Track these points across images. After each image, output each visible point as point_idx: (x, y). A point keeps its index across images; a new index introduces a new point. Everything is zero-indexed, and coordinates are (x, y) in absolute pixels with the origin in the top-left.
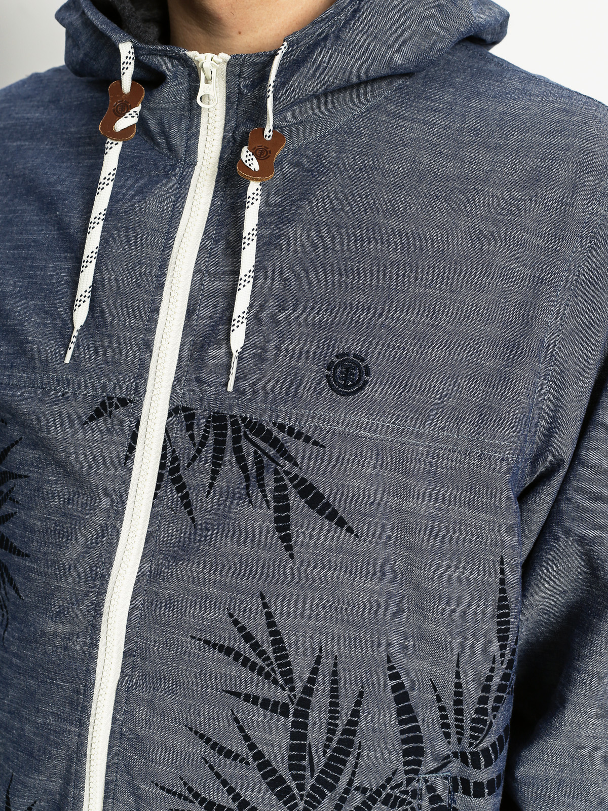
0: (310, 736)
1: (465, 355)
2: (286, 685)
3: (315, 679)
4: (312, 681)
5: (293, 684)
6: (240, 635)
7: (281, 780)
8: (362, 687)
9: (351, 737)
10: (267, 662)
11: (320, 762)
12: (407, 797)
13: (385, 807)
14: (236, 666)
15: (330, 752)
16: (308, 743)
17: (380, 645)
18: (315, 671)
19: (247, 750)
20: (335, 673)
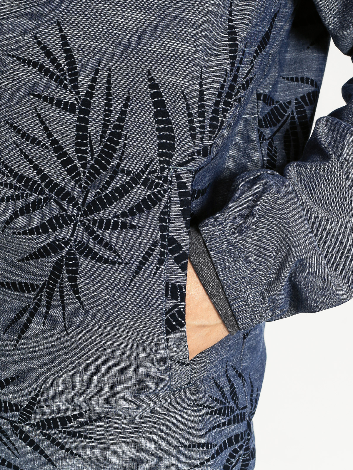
0: (90, 129)
2: (73, 90)
3: (94, 86)
4: (92, 87)
5: (79, 89)
6: (42, 52)
7: (70, 161)
8: (129, 93)
9: (120, 131)
10: (62, 73)
11: (98, 148)
12: (160, 181)
13: (144, 188)
14: (41, 75)
15: (104, 141)
16: (88, 134)
17: (143, 60)
18: (94, 80)
19: (47, 138)
20: (109, 82)
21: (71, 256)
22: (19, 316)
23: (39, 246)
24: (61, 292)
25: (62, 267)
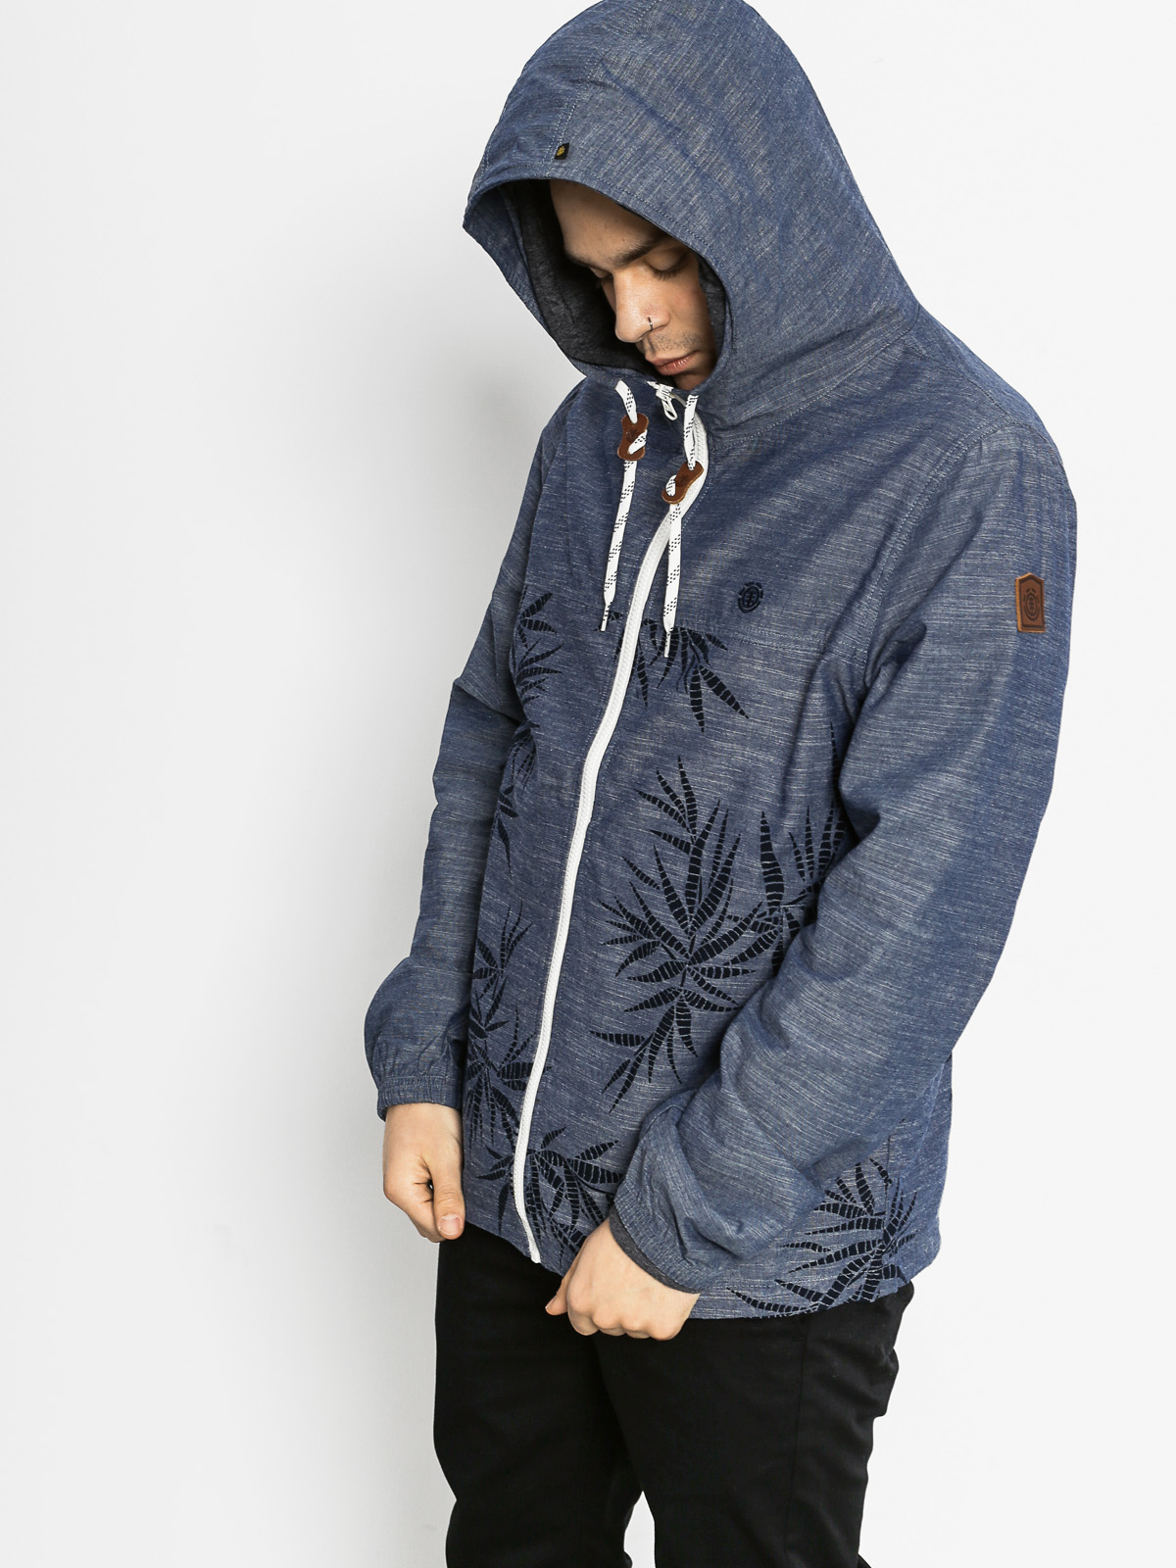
0: (701, 870)
1: (831, 582)
2: (691, 829)
3: (711, 825)
4: (708, 827)
5: (696, 828)
6: (662, 788)
7: (679, 904)
8: (739, 835)
9: (727, 875)
10: (681, 810)
11: (706, 891)
12: (771, 923)
13: (754, 932)
14: (660, 811)
15: (713, 885)
16: (699, 876)
17: (758, 802)
18: (712, 820)
19: (659, 877)
20: (724, 823)
21: (681, 1007)
22: (619, 1073)
23: (652, 994)
24: (670, 1045)
25: (672, 1018)
